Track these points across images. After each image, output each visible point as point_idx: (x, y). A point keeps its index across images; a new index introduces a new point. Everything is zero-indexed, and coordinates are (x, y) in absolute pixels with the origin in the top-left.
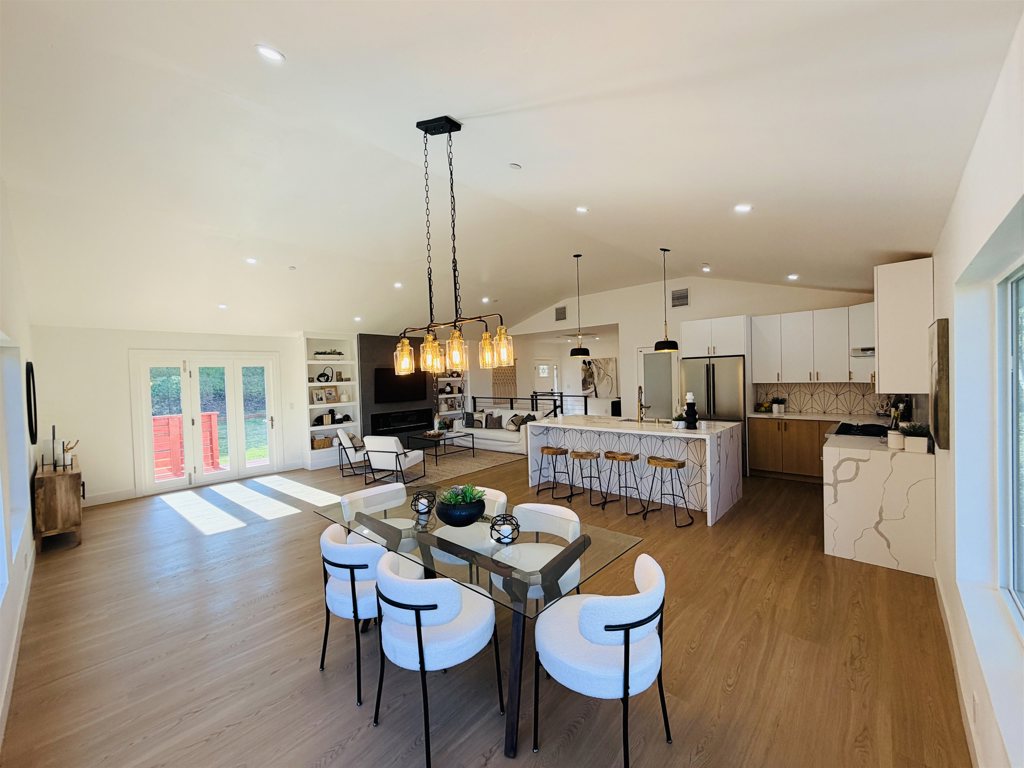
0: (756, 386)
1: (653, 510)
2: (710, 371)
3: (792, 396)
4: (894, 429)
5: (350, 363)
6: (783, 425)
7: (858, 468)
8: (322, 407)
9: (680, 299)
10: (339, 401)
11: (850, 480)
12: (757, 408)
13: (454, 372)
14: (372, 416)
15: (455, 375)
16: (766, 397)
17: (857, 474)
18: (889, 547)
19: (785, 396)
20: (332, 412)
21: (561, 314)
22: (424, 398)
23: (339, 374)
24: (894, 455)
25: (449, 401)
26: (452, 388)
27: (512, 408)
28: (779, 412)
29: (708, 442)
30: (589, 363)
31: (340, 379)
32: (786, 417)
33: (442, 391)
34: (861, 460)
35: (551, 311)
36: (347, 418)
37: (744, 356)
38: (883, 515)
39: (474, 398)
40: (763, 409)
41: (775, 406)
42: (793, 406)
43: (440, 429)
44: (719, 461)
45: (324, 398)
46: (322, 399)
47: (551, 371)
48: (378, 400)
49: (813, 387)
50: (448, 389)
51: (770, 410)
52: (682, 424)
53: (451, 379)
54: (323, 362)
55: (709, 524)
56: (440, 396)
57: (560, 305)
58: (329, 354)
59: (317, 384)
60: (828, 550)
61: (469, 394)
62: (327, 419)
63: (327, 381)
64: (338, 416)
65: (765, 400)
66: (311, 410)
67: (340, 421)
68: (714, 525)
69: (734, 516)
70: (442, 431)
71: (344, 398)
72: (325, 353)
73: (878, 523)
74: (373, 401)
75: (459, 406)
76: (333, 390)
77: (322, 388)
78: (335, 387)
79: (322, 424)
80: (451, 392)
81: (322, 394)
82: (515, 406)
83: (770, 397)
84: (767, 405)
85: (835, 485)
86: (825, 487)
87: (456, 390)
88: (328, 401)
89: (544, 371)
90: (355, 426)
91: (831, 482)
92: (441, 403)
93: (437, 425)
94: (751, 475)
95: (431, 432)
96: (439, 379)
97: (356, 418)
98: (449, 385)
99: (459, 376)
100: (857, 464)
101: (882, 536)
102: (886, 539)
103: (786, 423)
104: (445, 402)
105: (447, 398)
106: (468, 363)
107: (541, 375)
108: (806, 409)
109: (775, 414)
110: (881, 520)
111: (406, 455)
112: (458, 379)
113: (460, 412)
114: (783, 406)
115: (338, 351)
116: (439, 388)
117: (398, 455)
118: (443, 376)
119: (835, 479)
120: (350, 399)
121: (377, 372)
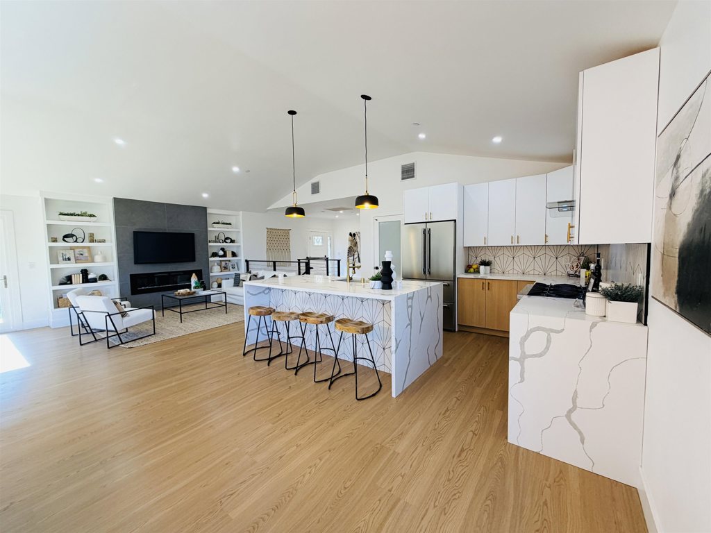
0: (468, 249)
1: (346, 375)
2: (427, 234)
3: (497, 259)
4: (593, 291)
5: (106, 225)
6: (487, 284)
7: (549, 341)
8: (73, 268)
9: (408, 172)
10: (93, 261)
11: (540, 355)
12: (468, 269)
13: (227, 238)
14: (131, 275)
15: (229, 241)
16: (478, 260)
17: (547, 348)
18: (582, 441)
19: (491, 259)
20: (85, 273)
21: (315, 188)
22: (192, 259)
23: (92, 235)
24: (593, 325)
25: (223, 263)
26: (225, 252)
27: (275, 270)
28: (485, 273)
29: (393, 304)
30: (354, 235)
31: (92, 241)
32: (489, 277)
33: (215, 255)
34: (552, 331)
35: (307, 187)
36: (104, 278)
37: (455, 221)
38: (578, 401)
39: (247, 261)
40: (472, 270)
41: (482, 268)
42: (497, 265)
43: (195, 288)
44: (410, 324)
45: (72, 258)
46: (69, 259)
47: (324, 240)
48: (138, 260)
49: (514, 248)
50: (221, 253)
51: (477, 271)
52: (379, 283)
53: (225, 244)
54: (68, 224)
55: (394, 395)
56: (211, 259)
57: (314, 180)
58: (78, 215)
59: (61, 244)
60: (512, 439)
61: (242, 258)
62: (78, 278)
63: (76, 241)
64: (90, 276)
65: (475, 262)
66: (52, 270)
67: (94, 280)
68: (398, 397)
69: (420, 386)
70: (196, 290)
71: (98, 258)
72: (72, 215)
73: (570, 412)
74: (133, 261)
75: (233, 268)
76: (86, 250)
77: (71, 248)
78: (89, 247)
79: (71, 283)
80: (225, 256)
81: (70, 254)
82: (277, 268)
83: (479, 260)
84: (475, 267)
85: (521, 360)
86: (511, 362)
87: (229, 254)
88: (77, 260)
89: (318, 241)
90: (113, 287)
91: (518, 357)
92: (214, 265)
93: (193, 285)
94: (459, 331)
95: (182, 291)
96: (210, 244)
97: (114, 277)
98: (223, 249)
99: (232, 241)
100: (549, 335)
101: (575, 427)
102: (580, 433)
103: (489, 283)
104: (218, 264)
105: (221, 261)
106: (242, 231)
107: (316, 244)
108: (508, 270)
109: (482, 275)
110: (575, 407)
111: (124, 314)
112: (231, 244)
113: (234, 273)
114: (488, 267)
115: (89, 213)
116: (211, 252)
117: (109, 315)
118: (216, 242)
119: (523, 352)
120: (105, 259)
121: (137, 235)
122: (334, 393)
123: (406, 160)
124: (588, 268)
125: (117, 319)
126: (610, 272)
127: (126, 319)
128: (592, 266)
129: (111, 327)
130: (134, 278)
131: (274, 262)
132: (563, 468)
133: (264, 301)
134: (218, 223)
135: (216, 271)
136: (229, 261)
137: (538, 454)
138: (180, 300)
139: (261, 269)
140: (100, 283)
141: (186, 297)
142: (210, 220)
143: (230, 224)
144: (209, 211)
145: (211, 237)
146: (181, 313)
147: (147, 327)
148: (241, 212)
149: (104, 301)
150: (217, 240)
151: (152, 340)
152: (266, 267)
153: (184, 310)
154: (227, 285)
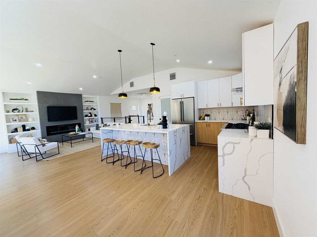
0: (200, 109)
1: (148, 167)
2: (182, 104)
3: (212, 113)
4: (251, 126)
5: (33, 104)
6: (208, 124)
7: (234, 147)
8: (18, 124)
9: (173, 77)
10: (28, 121)
11: (231, 154)
12: (200, 118)
13: (92, 108)
14: (47, 127)
16: (204, 114)
17: (233, 151)
18: (249, 190)
19: (210, 113)
20: (24, 127)
21: (132, 85)
22: (76, 118)
23: (27, 109)
24: (252, 140)
25: (91, 120)
27: (115, 122)
28: (207, 120)
29: (168, 135)
30: (150, 105)
31: (27, 111)
32: (209, 121)
33: (86, 116)
34: (235, 143)
35: (128, 84)
36: (33, 128)
37: (194, 97)
38: (247, 172)
39: (102, 118)
40: (202, 119)
41: (206, 117)
42: (212, 116)
43: (78, 131)
44: (176, 143)
45: (17, 120)
46: (16, 120)
47: (137, 108)
48: (50, 120)
49: (219, 108)
50: (89, 115)
51: (204, 119)
52: (161, 126)
53: (91, 111)
54: (15, 104)
55: (170, 175)
56: (85, 118)
57: (131, 81)
58: (20, 100)
59: (11, 113)
60: (220, 190)
61: (99, 117)
62: (20, 129)
63: (19, 112)
64: (26, 128)
65: (203, 115)
66: (7, 126)
67: (29, 130)
68: (171, 175)
69: (181, 170)
70: (78, 132)
71: (30, 119)
72: (16, 99)
73: (244, 177)
74: (47, 120)
75: (95, 122)
76: (24, 116)
77: (17, 115)
78: (25, 115)
79: (17, 132)
80: (91, 116)
81: (16, 118)
82: (115, 121)
84: (203, 117)
85: (223, 156)
86: (219, 158)
87: (93, 115)
88: (20, 121)
89: (134, 108)
90: (38, 132)
91: (222, 155)
92: (86, 121)
93: (77, 130)
94: (197, 145)
95: (71, 133)
96: (84, 111)
97: (38, 128)
98: (90, 113)
99: (94, 109)
100: (234, 145)
101: (246, 184)
102: (248, 186)
103: (209, 124)
104: (88, 120)
105: (89, 119)
106: (99, 105)
107: (133, 110)
108: (217, 118)
109: (206, 121)
110: (246, 175)
111: (44, 145)
112: (94, 111)
113: (96, 124)
114: (209, 117)
115: (25, 98)
116: (84, 115)
117: (37, 146)
118: (87, 110)
119: (224, 153)
120: (34, 120)
121: (49, 108)
122: (143, 175)
123: (172, 71)
124: (250, 116)
125: (41, 147)
126: (259, 117)
127: (45, 147)
128: (251, 115)
129: (37, 151)
130: (48, 128)
131: (114, 118)
132: (242, 201)
133: (110, 136)
134: (88, 101)
135: (87, 123)
136: (93, 118)
137: (231, 196)
138: (71, 137)
139: (108, 122)
140: (32, 131)
141: (74, 136)
142: (84, 100)
143: (93, 102)
144: (83, 96)
145: (84, 108)
146: (71, 143)
147: (55, 150)
148: (98, 96)
149: (33, 139)
150: (87, 109)
151: (58, 156)
152: (110, 121)
153: (73, 142)
154: (93, 130)
